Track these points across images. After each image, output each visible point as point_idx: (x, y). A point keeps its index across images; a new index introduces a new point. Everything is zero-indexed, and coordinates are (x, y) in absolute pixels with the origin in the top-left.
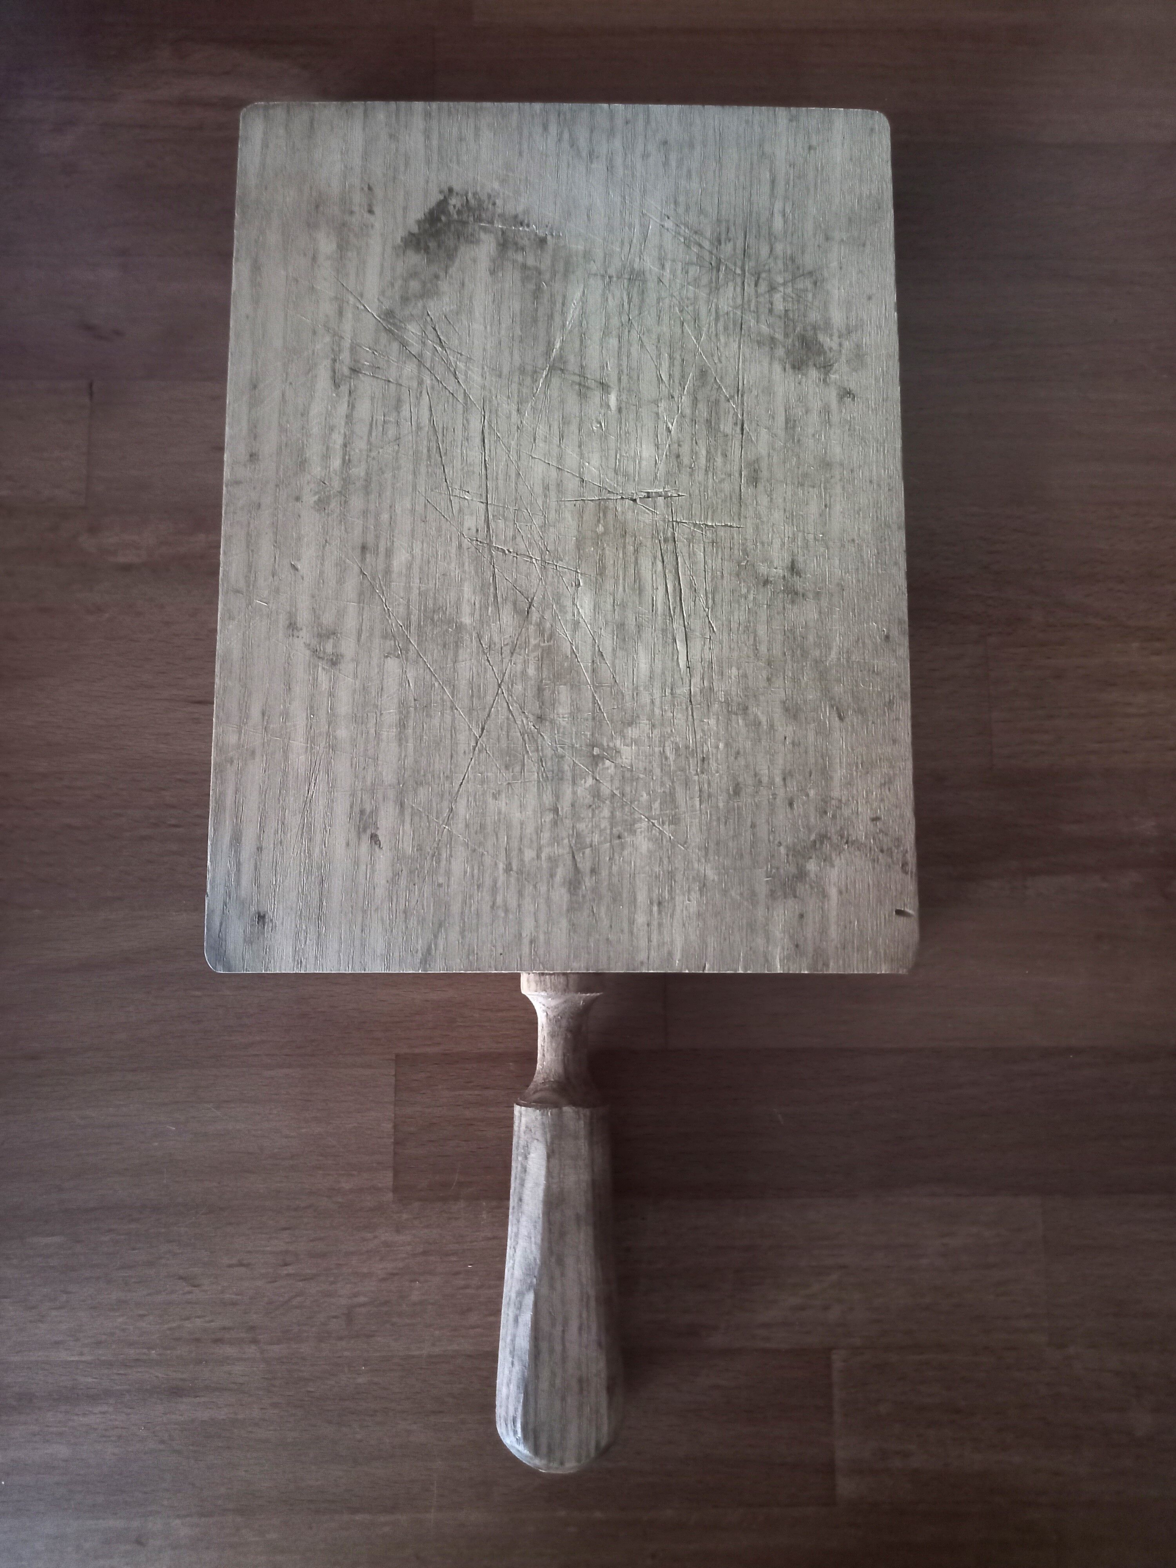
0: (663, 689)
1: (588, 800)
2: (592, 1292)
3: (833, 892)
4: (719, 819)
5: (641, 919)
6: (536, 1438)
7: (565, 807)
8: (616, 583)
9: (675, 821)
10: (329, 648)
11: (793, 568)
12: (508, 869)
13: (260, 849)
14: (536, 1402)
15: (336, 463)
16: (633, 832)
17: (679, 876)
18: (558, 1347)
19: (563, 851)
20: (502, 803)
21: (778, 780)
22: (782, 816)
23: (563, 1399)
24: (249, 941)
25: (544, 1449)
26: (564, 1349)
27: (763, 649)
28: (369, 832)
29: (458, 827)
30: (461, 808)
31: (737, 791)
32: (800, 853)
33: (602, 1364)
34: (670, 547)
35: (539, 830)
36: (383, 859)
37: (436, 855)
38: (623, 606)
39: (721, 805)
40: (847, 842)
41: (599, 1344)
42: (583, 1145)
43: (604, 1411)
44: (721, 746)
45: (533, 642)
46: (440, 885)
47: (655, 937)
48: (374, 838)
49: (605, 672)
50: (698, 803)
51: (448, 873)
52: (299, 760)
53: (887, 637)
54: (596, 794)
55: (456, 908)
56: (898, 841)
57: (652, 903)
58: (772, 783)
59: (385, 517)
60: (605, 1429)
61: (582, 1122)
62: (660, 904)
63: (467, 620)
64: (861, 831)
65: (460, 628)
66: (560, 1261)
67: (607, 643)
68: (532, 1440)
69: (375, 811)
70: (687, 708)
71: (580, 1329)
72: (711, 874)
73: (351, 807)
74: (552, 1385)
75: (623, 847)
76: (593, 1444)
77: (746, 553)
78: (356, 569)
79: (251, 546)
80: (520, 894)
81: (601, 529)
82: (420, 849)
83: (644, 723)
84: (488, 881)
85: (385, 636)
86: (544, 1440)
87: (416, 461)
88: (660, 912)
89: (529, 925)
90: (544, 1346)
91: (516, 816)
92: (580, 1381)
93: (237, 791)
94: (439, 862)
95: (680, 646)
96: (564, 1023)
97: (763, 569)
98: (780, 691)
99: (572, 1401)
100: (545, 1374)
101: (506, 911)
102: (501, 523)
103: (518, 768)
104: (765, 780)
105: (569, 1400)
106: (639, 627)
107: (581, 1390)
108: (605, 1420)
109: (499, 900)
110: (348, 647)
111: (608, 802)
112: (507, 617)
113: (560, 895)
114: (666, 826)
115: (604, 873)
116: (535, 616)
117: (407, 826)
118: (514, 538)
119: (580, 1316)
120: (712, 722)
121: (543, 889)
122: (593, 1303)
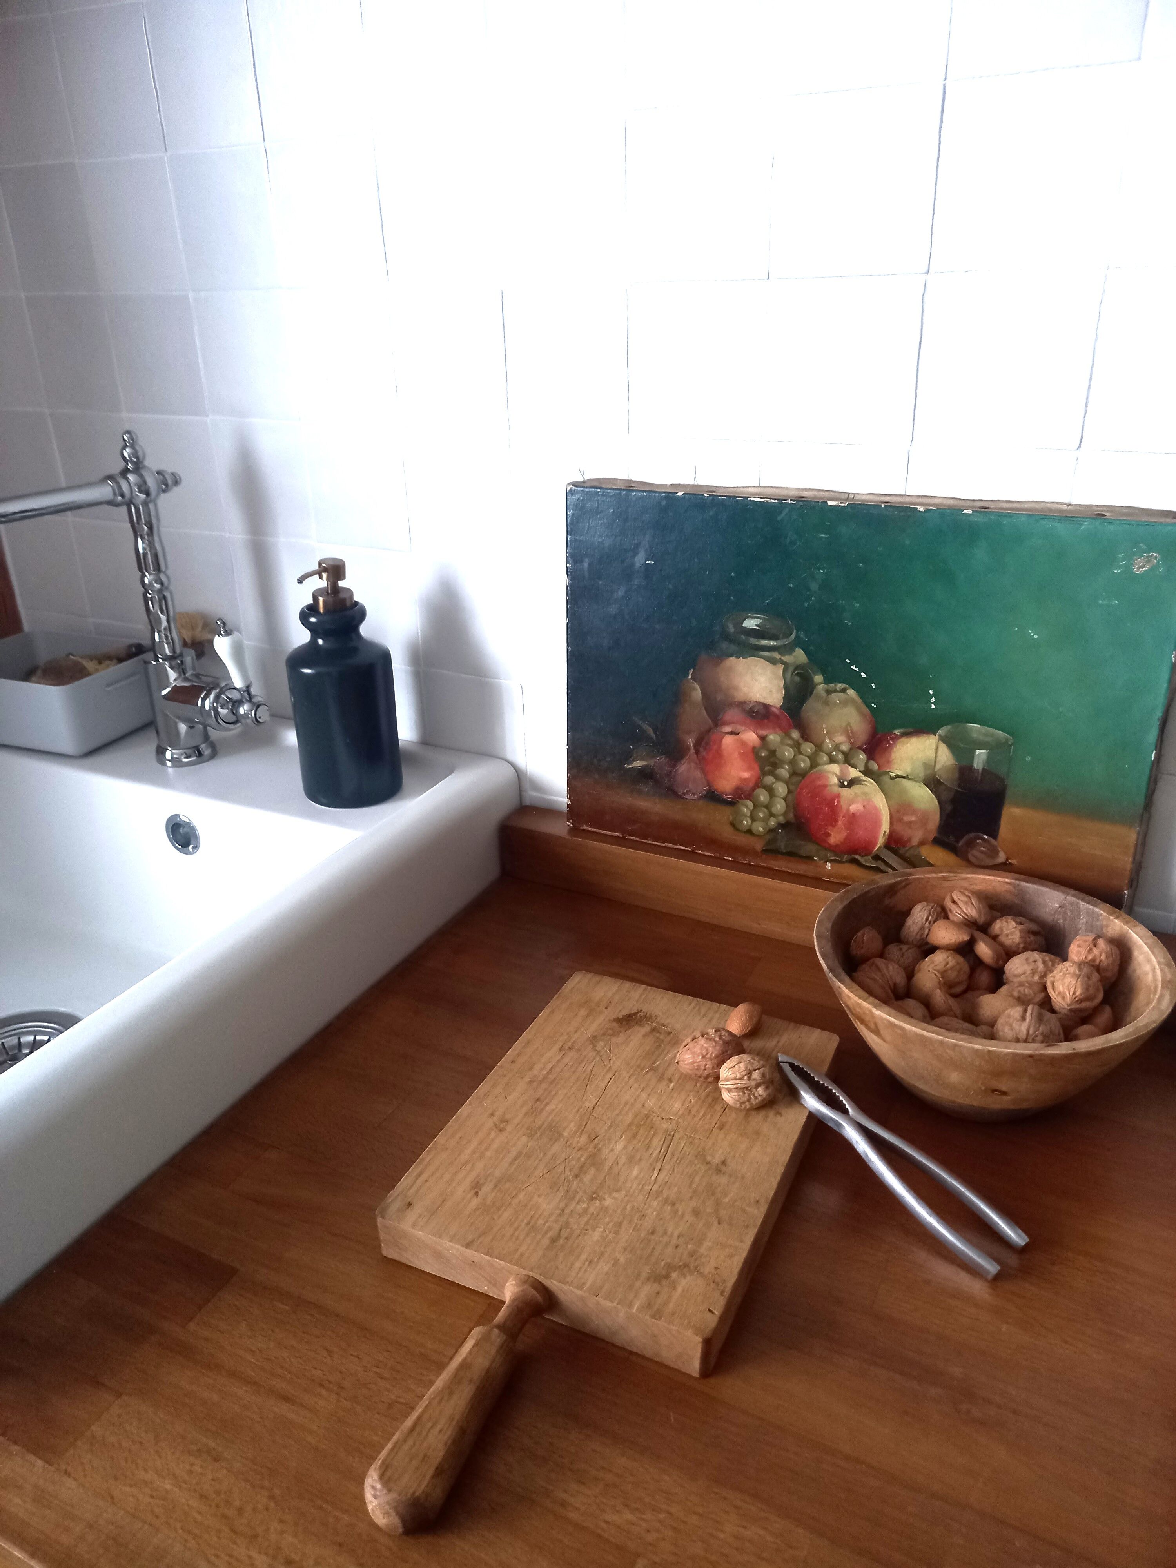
0: (639, 1184)
1: (581, 1211)
2: (457, 1417)
3: (679, 1289)
4: (638, 1240)
5: (578, 1265)
6: (386, 1469)
7: (568, 1211)
8: (639, 1142)
9: (616, 1233)
10: (502, 1125)
11: (724, 1163)
12: (527, 1224)
13: (426, 1181)
14: (397, 1453)
15: (545, 1072)
16: (594, 1230)
17: (606, 1255)
18: (424, 1433)
19: (557, 1227)
20: (541, 1200)
21: (676, 1235)
22: (670, 1250)
23: (411, 1460)
24: (399, 1211)
25: (386, 1478)
26: (427, 1435)
27: (694, 1186)
28: (476, 1190)
29: (516, 1201)
30: (521, 1196)
31: (653, 1233)
32: (670, 1267)
33: (441, 1454)
34: (670, 1138)
35: (550, 1215)
36: (475, 1202)
37: (499, 1208)
38: (637, 1151)
39: (642, 1235)
40: (697, 1272)
41: (446, 1444)
42: (493, 1350)
43: (428, 1477)
44: (655, 1213)
45: (590, 1149)
46: (494, 1219)
47: (580, 1275)
48: (477, 1193)
49: (615, 1170)
50: (631, 1231)
51: (500, 1217)
52: (465, 1156)
53: (758, 1202)
54: (585, 1210)
55: (495, 1229)
56: (724, 1281)
57: (586, 1261)
58: (671, 1236)
59: (553, 1093)
60: (423, 1487)
61: (499, 1340)
62: (590, 1262)
63: (565, 1134)
64: (707, 1270)
65: (561, 1135)
66: (451, 1393)
67: (623, 1160)
68: (383, 1470)
69: (484, 1184)
70: (646, 1195)
71: (441, 1431)
72: (622, 1259)
73: (474, 1180)
74: (411, 1448)
75: (585, 1234)
76: (411, 1491)
77: (704, 1150)
78: (530, 1105)
79: (494, 1086)
80: (527, 1235)
81: (642, 1123)
82: (494, 1203)
83: (623, 1193)
84: (516, 1225)
85: (528, 1128)
86: (389, 1473)
87: (577, 1080)
88: (589, 1265)
89: (523, 1249)
90: (418, 1429)
91: (544, 1206)
92: (425, 1455)
93: (432, 1159)
94: (499, 1210)
95: (656, 1172)
96: (516, 1303)
97: (709, 1158)
98: (693, 1203)
99: (415, 1463)
100: (410, 1442)
101: (517, 1239)
102: (600, 1109)
103: (555, 1190)
104: (669, 1233)
105: (414, 1462)
106: (640, 1160)
107: (423, 1460)
108: (425, 1483)
109: (516, 1234)
110: (510, 1128)
111: (589, 1216)
112: (584, 1139)
113: (546, 1242)
114: (611, 1234)
115: (571, 1242)
116: (596, 1141)
117: (493, 1194)
118: (603, 1114)
119: (445, 1425)
120: (655, 1203)
121: (539, 1237)
122: (454, 1423)
